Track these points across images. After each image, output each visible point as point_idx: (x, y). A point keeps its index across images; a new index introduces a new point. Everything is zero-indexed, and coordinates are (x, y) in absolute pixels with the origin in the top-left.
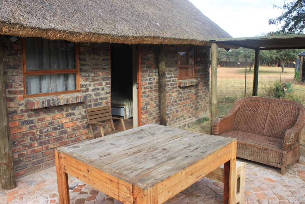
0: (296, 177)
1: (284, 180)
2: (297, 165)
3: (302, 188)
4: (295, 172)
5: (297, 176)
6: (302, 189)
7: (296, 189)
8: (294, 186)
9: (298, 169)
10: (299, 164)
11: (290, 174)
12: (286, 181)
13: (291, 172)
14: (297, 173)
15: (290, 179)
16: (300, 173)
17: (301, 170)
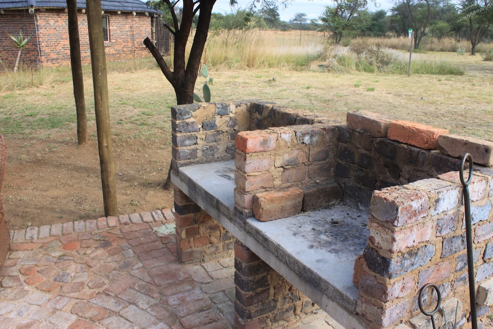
0: (27, 291)
1: (5, 316)
2: (11, 256)
3: (54, 312)
4: (16, 278)
5: (26, 287)
6: (54, 316)
7: (44, 323)
8: (36, 318)
9: (18, 267)
10: (14, 253)
11: (9, 290)
12: (12, 315)
13: (10, 284)
14: (22, 278)
15: (16, 302)
16: (26, 275)
17: (26, 267)
